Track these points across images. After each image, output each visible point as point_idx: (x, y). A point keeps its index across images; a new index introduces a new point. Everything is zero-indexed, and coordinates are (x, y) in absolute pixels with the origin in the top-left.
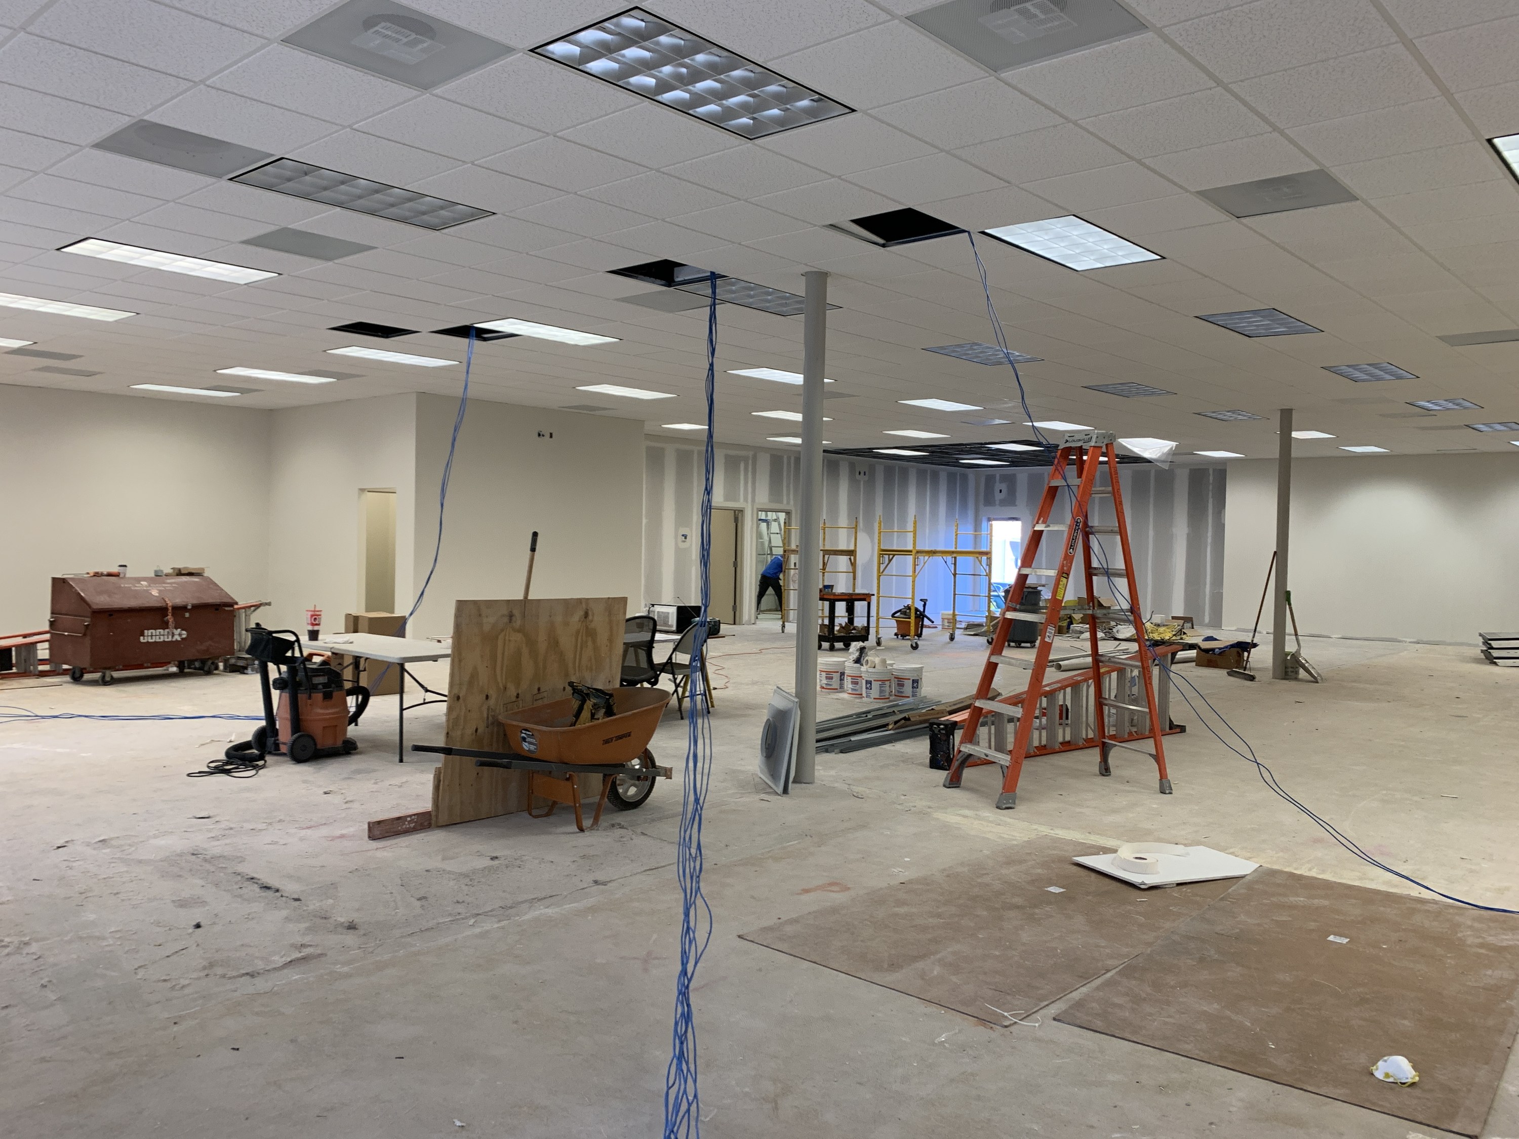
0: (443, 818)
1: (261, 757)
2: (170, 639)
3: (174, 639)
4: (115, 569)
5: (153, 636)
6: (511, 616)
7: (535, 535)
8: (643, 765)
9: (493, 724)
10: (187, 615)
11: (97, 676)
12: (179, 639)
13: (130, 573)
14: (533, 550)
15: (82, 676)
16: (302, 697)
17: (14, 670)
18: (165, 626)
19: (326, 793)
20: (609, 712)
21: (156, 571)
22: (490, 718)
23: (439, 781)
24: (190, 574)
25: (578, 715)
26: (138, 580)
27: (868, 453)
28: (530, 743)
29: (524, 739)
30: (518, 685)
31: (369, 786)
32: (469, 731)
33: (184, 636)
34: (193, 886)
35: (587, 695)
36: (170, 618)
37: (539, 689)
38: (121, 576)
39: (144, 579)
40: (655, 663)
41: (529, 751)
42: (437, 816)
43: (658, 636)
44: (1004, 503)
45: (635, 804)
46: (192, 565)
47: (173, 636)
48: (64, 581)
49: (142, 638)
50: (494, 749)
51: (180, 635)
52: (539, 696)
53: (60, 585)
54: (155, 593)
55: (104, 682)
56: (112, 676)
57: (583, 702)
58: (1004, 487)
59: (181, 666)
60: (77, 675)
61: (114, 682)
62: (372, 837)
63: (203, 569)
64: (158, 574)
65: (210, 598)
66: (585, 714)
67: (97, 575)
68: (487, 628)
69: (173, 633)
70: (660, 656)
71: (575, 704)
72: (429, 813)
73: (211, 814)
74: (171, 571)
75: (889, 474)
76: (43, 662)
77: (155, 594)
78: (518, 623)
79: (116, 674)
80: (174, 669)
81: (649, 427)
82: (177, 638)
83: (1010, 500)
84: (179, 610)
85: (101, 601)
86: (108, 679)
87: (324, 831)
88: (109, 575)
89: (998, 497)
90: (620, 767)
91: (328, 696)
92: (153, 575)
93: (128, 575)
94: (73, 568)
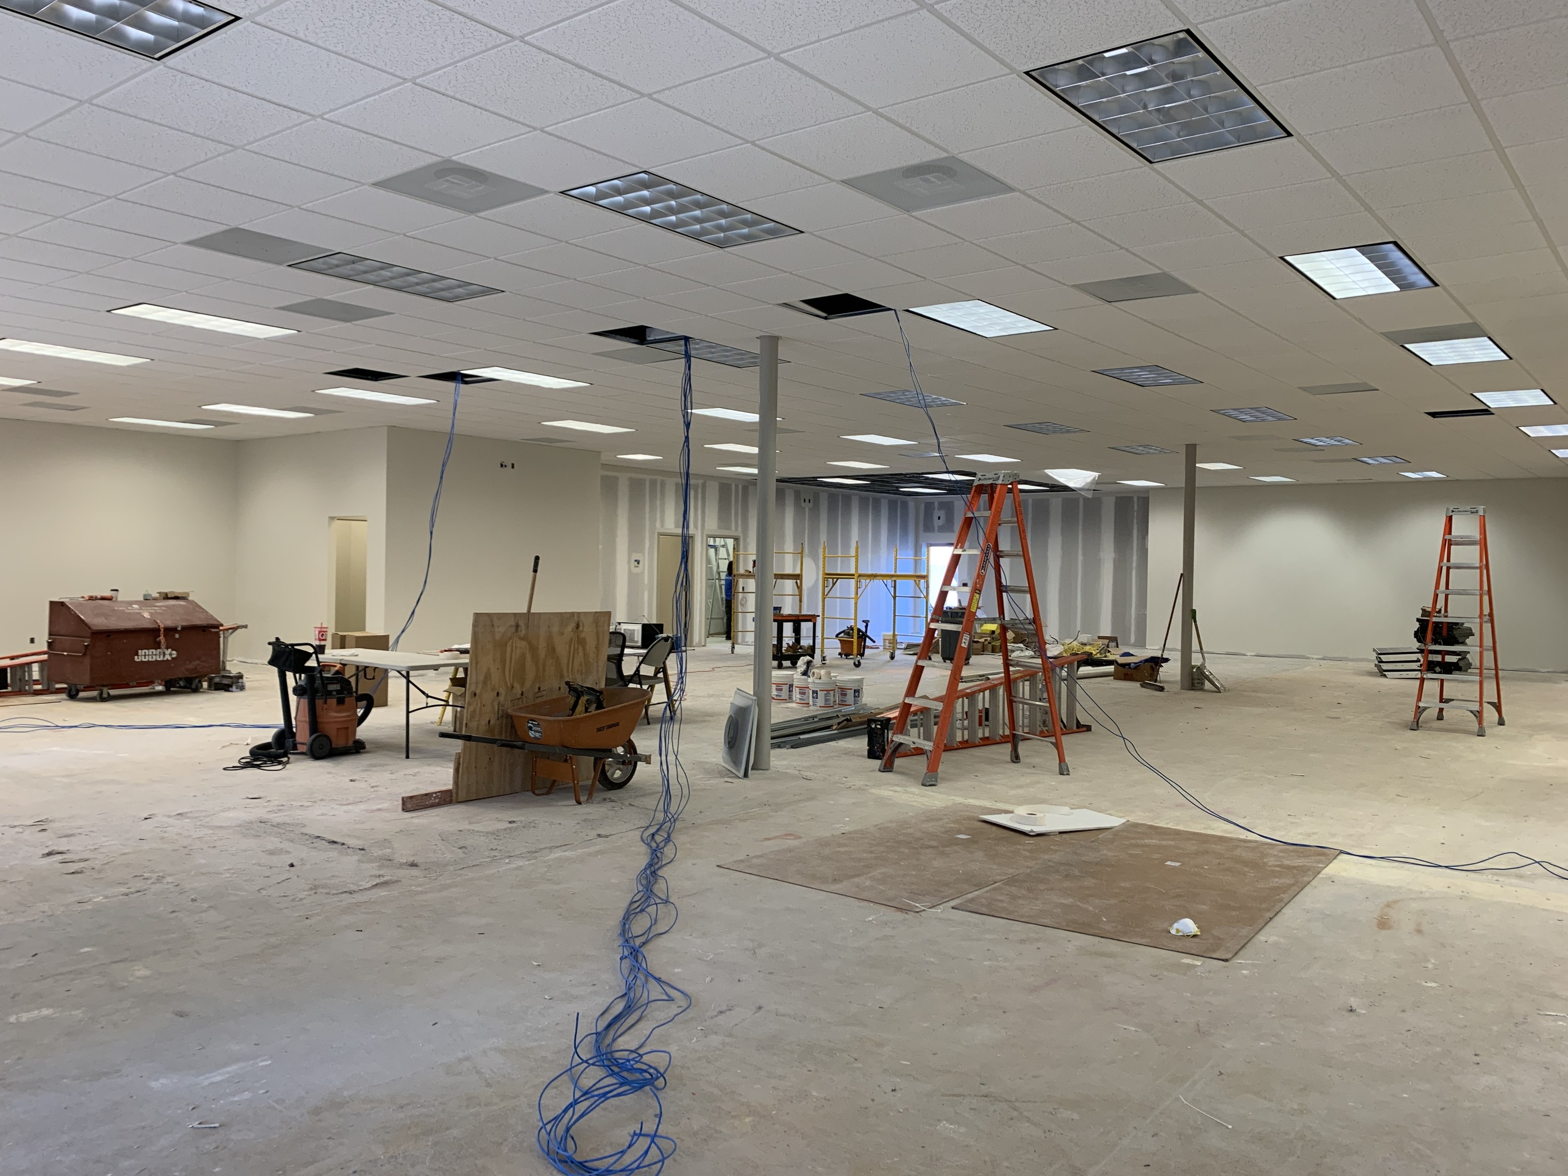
0: (463, 795)
1: (285, 755)
2: (161, 659)
3: (165, 659)
4: (108, 594)
5: (146, 655)
6: (517, 627)
7: (537, 558)
8: (626, 752)
9: (502, 716)
10: (177, 636)
11: (95, 693)
12: (170, 659)
13: (121, 597)
14: (535, 571)
15: (77, 694)
16: (319, 702)
17: (9, 689)
18: (157, 646)
19: (351, 781)
20: (600, 706)
21: (145, 595)
22: (500, 712)
23: (459, 764)
24: (176, 598)
25: (573, 709)
26: (131, 603)
27: (813, 481)
28: (536, 731)
29: (530, 728)
30: (522, 685)
31: (387, 775)
32: (484, 722)
33: (174, 656)
34: (273, 842)
35: (582, 692)
36: (162, 638)
37: (539, 689)
38: (114, 599)
39: (136, 602)
40: (625, 674)
41: (535, 738)
42: (457, 793)
43: (627, 651)
44: (942, 529)
45: (621, 785)
46: (178, 590)
47: (164, 656)
48: (62, 604)
49: (136, 657)
51: (170, 654)
52: (540, 694)
53: (58, 609)
54: (146, 615)
55: (102, 699)
56: (109, 693)
57: (578, 698)
59: (167, 684)
60: (73, 693)
61: (110, 698)
62: (405, 809)
63: (188, 594)
64: (147, 598)
65: (197, 620)
66: (580, 707)
67: (91, 598)
68: (498, 636)
69: (164, 653)
70: (628, 669)
71: (571, 700)
72: (449, 791)
73: (261, 795)
74: (158, 595)
75: (833, 501)
76: (36, 682)
77: (146, 617)
78: (522, 632)
79: (113, 692)
80: (161, 687)
81: (605, 458)
82: (168, 657)
83: (947, 529)
84: (170, 631)
85: (99, 622)
86: (105, 695)
87: (362, 807)
88: (103, 598)
89: (937, 523)
90: (608, 752)
92: (142, 599)
93: (119, 599)
94: (67, 594)
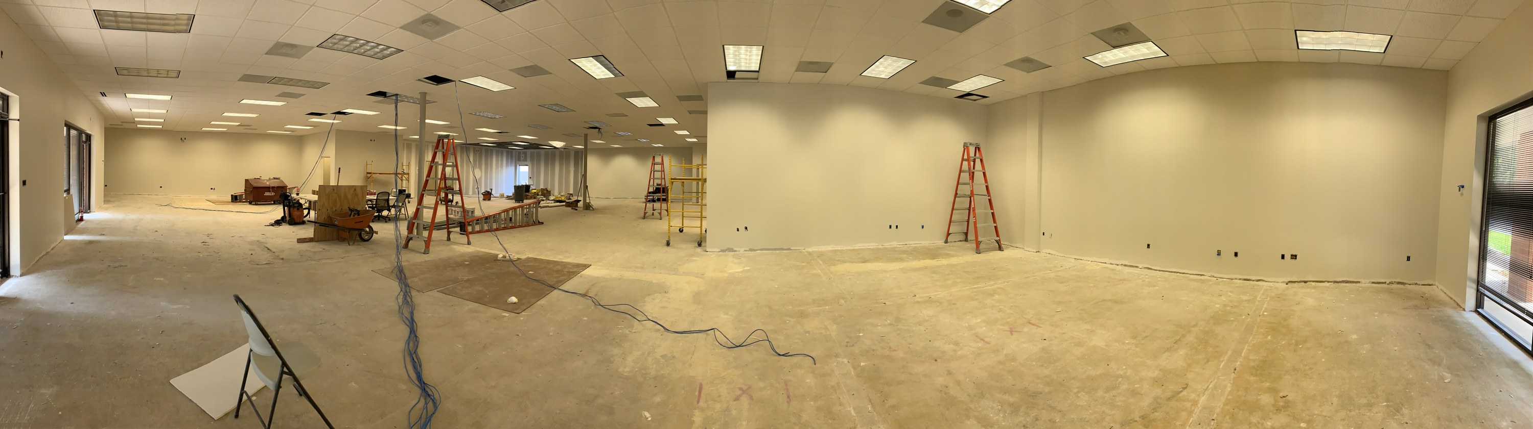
0: (316, 239)
2: (270, 195)
4: (259, 177)
5: (267, 194)
6: (334, 190)
7: (340, 168)
8: (369, 230)
9: (328, 217)
11: (254, 203)
13: (264, 178)
14: (339, 172)
16: (291, 209)
17: (238, 201)
20: (359, 215)
21: (270, 177)
22: (328, 215)
23: (315, 230)
24: (277, 179)
25: (350, 216)
26: (265, 180)
27: (478, 144)
29: (335, 221)
30: (334, 206)
32: (321, 219)
33: (275, 195)
35: (353, 210)
36: (271, 190)
37: (341, 209)
38: (260, 179)
39: (267, 179)
41: (336, 224)
42: (314, 239)
44: (524, 160)
45: (368, 240)
46: (277, 177)
48: (248, 180)
49: (264, 194)
50: (329, 223)
53: (247, 181)
54: (268, 183)
57: (352, 212)
58: (523, 156)
59: (274, 202)
60: (251, 202)
62: (290, 240)
63: (280, 177)
64: (270, 179)
65: (281, 185)
66: (353, 215)
68: (327, 192)
69: (272, 194)
71: (350, 213)
72: (312, 238)
74: (273, 177)
75: (487, 151)
76: (244, 199)
78: (335, 191)
79: (258, 203)
80: (273, 203)
81: (405, 137)
83: (525, 160)
84: (273, 188)
85: (255, 185)
88: (257, 179)
89: (522, 159)
90: (363, 230)
91: (298, 209)
94: (250, 177)
